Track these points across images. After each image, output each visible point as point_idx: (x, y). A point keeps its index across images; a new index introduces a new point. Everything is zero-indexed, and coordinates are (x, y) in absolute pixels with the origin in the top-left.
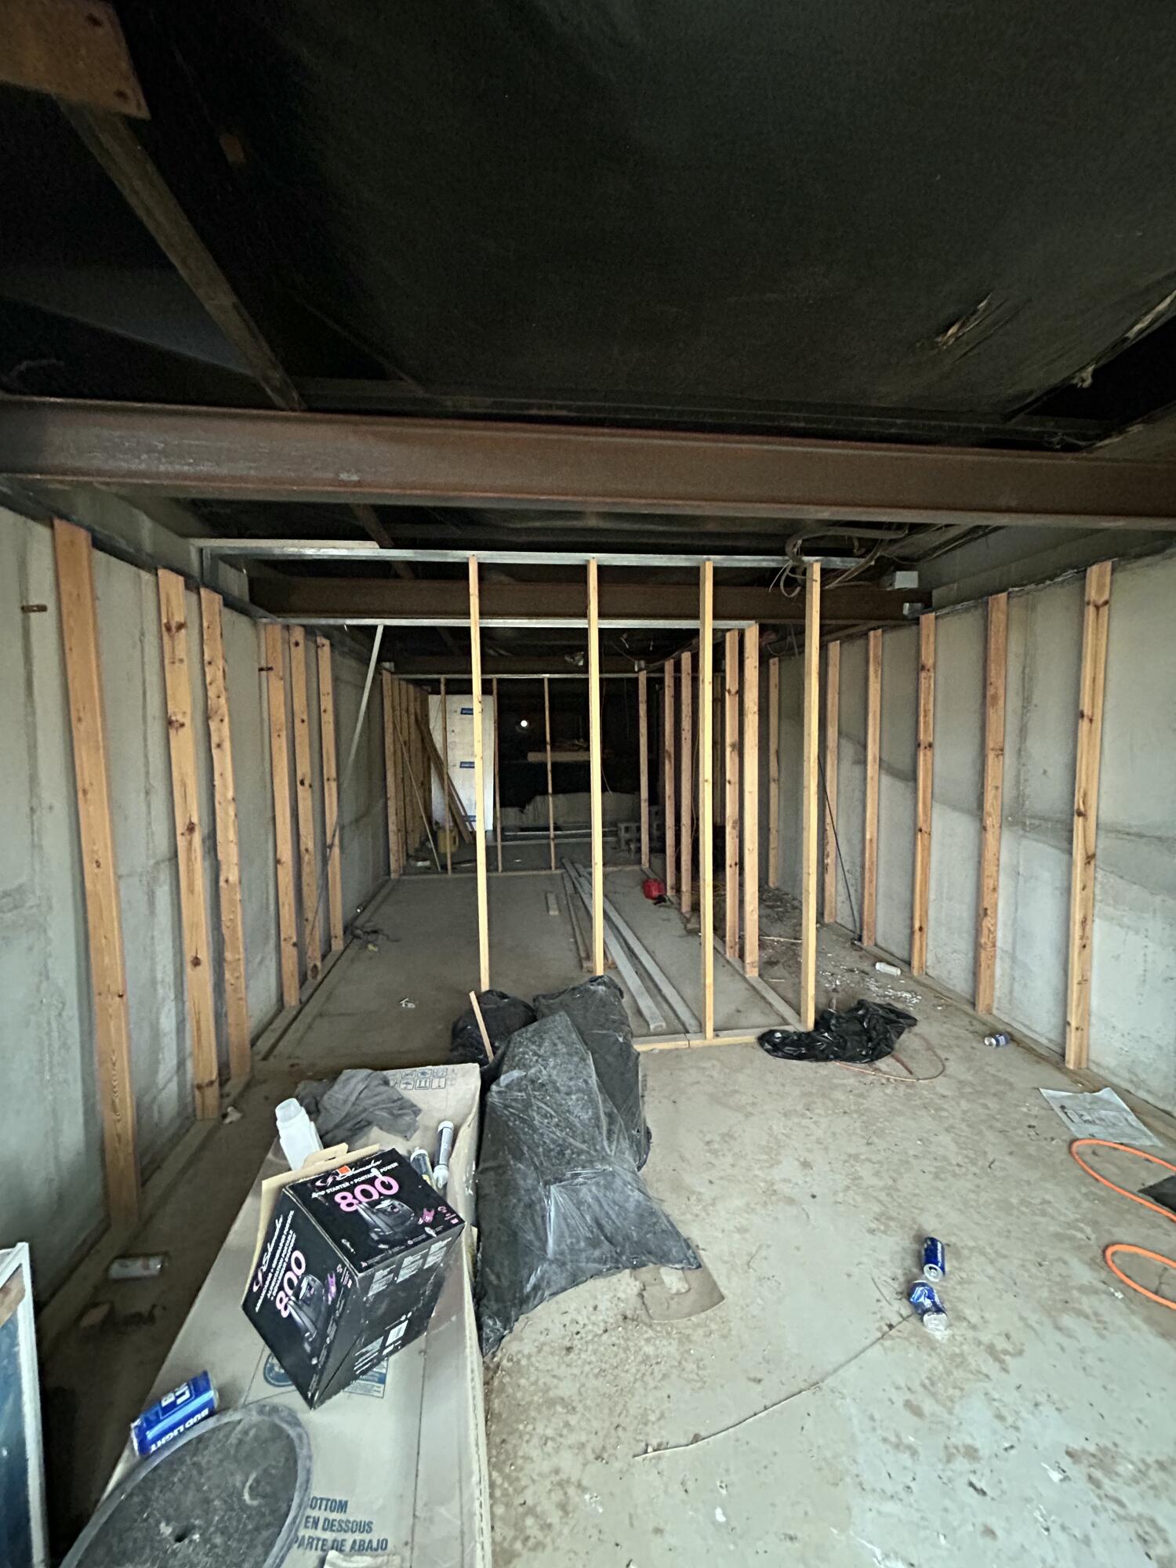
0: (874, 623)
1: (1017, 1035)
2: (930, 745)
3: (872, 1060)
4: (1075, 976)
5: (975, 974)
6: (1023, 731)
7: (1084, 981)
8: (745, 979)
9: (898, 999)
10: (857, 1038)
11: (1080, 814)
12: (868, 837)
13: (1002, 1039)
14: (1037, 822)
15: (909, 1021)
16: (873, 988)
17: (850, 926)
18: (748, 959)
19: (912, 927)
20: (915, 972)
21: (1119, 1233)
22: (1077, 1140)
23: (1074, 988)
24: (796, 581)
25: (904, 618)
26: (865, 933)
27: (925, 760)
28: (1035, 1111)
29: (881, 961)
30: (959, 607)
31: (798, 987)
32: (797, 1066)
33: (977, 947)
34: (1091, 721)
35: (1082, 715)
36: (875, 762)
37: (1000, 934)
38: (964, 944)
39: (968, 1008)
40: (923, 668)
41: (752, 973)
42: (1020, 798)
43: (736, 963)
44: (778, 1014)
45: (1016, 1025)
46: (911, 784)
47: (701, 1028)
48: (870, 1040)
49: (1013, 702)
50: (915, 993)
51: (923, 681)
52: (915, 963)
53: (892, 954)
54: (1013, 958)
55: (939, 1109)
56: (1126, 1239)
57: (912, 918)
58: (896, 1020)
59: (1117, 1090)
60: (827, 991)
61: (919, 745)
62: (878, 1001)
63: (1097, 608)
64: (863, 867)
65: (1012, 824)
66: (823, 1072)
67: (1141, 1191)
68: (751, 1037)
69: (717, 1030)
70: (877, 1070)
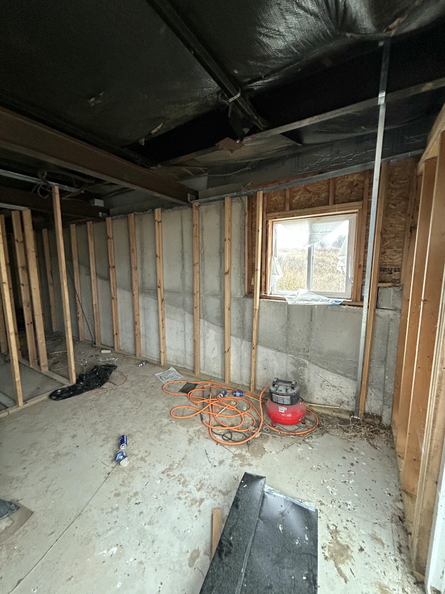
0: (89, 218)
1: (149, 360)
2: (114, 267)
3: (101, 386)
4: (162, 337)
5: (135, 345)
6: (142, 261)
7: (164, 338)
8: (42, 373)
9: (110, 361)
10: (94, 380)
11: (159, 287)
12: (94, 303)
13: (144, 363)
14: (148, 291)
15: (114, 368)
16: (101, 360)
17: (91, 340)
18: (42, 364)
19: (113, 334)
20: (116, 350)
21: (174, 405)
22: (164, 385)
23: (162, 341)
24: (47, 192)
25: (100, 218)
26: (97, 341)
27: (112, 272)
28: (154, 381)
29: (103, 349)
30: (119, 216)
31: (68, 369)
32: (69, 400)
33: (135, 335)
34: (159, 258)
35: (157, 256)
36: (94, 274)
37: (141, 329)
38: (131, 335)
39: (134, 357)
40: (108, 238)
41: (45, 370)
42: (143, 283)
43: (36, 368)
44: (59, 382)
45: (147, 357)
46: (108, 281)
47: (16, 402)
48: (100, 379)
49: (139, 251)
50: (115, 357)
51: (109, 243)
52: (116, 347)
53: (108, 346)
54: (146, 336)
55: (125, 393)
56: (176, 406)
57: (113, 331)
58: (109, 368)
59: (174, 367)
60: (82, 367)
61: (109, 267)
62: (103, 364)
63: (158, 222)
64: (93, 316)
65: (142, 292)
66: (80, 398)
67: (179, 391)
68: (45, 397)
69: (25, 401)
70: (103, 388)
